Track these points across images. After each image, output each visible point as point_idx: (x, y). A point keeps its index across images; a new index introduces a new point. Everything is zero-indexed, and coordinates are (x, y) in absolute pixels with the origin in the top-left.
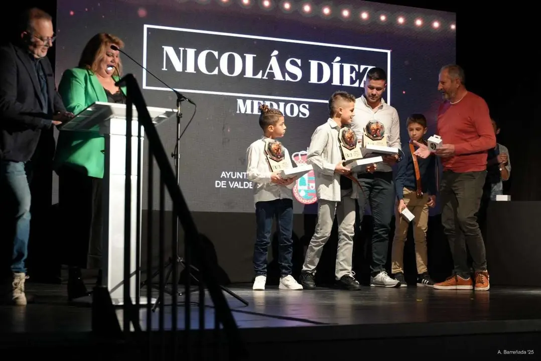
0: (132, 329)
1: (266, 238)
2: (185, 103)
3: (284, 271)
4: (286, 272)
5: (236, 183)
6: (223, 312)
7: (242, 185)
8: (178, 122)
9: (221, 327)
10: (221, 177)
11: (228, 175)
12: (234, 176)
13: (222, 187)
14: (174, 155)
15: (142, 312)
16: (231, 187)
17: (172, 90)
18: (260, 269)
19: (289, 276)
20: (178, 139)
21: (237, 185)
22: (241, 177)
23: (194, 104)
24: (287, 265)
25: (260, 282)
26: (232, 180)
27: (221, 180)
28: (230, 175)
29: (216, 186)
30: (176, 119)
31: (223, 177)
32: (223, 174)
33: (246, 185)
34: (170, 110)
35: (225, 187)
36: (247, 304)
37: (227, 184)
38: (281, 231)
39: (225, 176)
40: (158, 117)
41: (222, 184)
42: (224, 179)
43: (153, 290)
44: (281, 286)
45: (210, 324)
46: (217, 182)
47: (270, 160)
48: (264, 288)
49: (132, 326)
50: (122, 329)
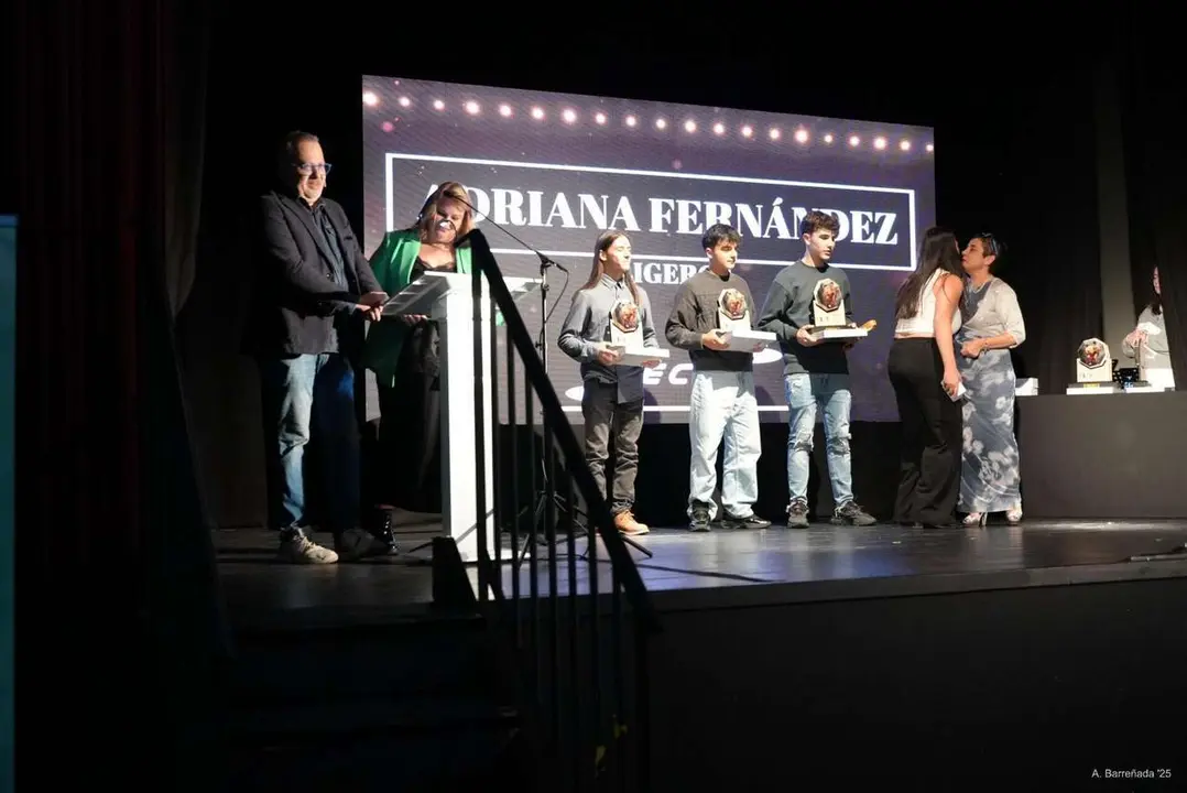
0: (491, 596)
2: (552, 269)
8: (544, 297)
14: (540, 345)
15: (507, 569)
17: (533, 253)
20: (544, 322)
23: (566, 271)
30: (540, 294)
34: (531, 280)
36: (650, 555)
40: (519, 291)
45: (606, 585)
49: (490, 591)
50: (477, 597)
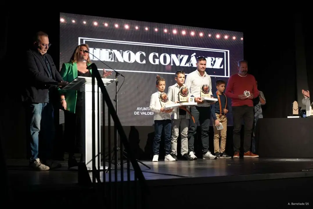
0: (97, 182)
1: (159, 137)
2: (119, 76)
3: (167, 152)
4: (168, 153)
5: (144, 112)
6: (139, 172)
7: (147, 113)
8: (117, 85)
9: (138, 179)
10: (137, 110)
11: (140, 109)
12: (143, 109)
13: (138, 114)
14: (115, 100)
15: (101, 173)
16: (142, 114)
17: (113, 70)
18: (156, 151)
19: (169, 155)
20: (116, 93)
21: (144, 114)
22: (146, 110)
23: (123, 76)
24: (168, 150)
25: (156, 158)
26: (142, 111)
27: (137, 111)
28: (141, 109)
29: (135, 114)
30: (115, 84)
31: (138, 110)
32: (138, 109)
33: (149, 113)
34: (113, 80)
35: (139, 114)
36: (150, 168)
37: (140, 113)
38: (166, 134)
39: (139, 109)
40: (107, 83)
41: (138, 113)
42: (138, 111)
43: (106, 162)
44: (165, 160)
45: (132, 178)
46: (135, 112)
47: (161, 102)
48: (157, 161)
49: (96, 180)
50: (92, 181)
